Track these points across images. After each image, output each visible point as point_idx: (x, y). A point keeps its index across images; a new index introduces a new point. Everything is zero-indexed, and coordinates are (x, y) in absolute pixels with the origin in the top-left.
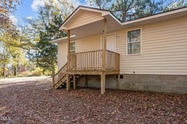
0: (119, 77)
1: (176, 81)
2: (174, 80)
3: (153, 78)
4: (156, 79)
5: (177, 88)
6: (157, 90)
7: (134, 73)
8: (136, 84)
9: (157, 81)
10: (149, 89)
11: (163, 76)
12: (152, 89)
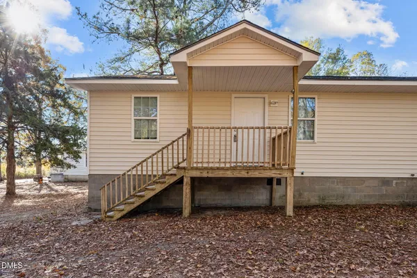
0: (275, 182)
1: (364, 185)
2: (362, 184)
3: (333, 182)
4: (337, 184)
5: (365, 196)
6: (339, 202)
7: (302, 174)
8: (306, 194)
9: (339, 188)
10: (326, 201)
11: (347, 179)
12: (330, 201)
